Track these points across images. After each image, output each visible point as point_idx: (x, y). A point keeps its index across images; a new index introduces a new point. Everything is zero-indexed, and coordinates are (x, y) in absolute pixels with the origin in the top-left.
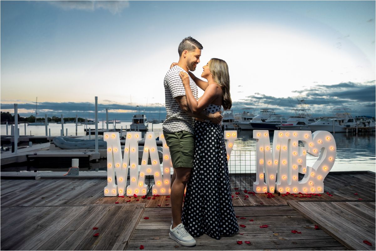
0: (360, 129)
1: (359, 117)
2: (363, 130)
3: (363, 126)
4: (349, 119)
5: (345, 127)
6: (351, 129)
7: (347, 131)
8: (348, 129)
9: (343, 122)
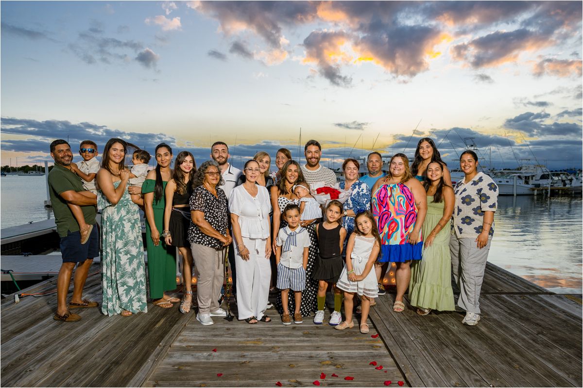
0: (557, 191)
1: (556, 171)
2: (560, 192)
3: (561, 186)
4: (543, 174)
5: (533, 187)
6: (542, 190)
7: (536, 192)
8: (538, 190)
9: (532, 179)
